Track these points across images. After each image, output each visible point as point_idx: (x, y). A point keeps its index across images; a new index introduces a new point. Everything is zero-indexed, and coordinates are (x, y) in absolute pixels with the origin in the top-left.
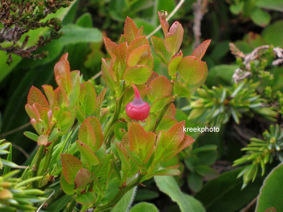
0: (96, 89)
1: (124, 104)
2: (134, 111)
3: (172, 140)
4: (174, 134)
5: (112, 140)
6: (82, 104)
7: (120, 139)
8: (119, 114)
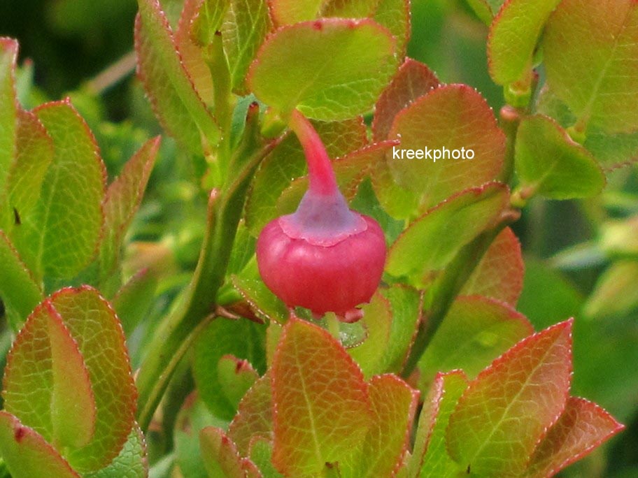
0: (104, 146)
1: (248, 224)
2: (301, 260)
3: (500, 423)
4: (514, 390)
5: (181, 416)
6: (27, 219)
7: (225, 408)
8: (223, 273)
